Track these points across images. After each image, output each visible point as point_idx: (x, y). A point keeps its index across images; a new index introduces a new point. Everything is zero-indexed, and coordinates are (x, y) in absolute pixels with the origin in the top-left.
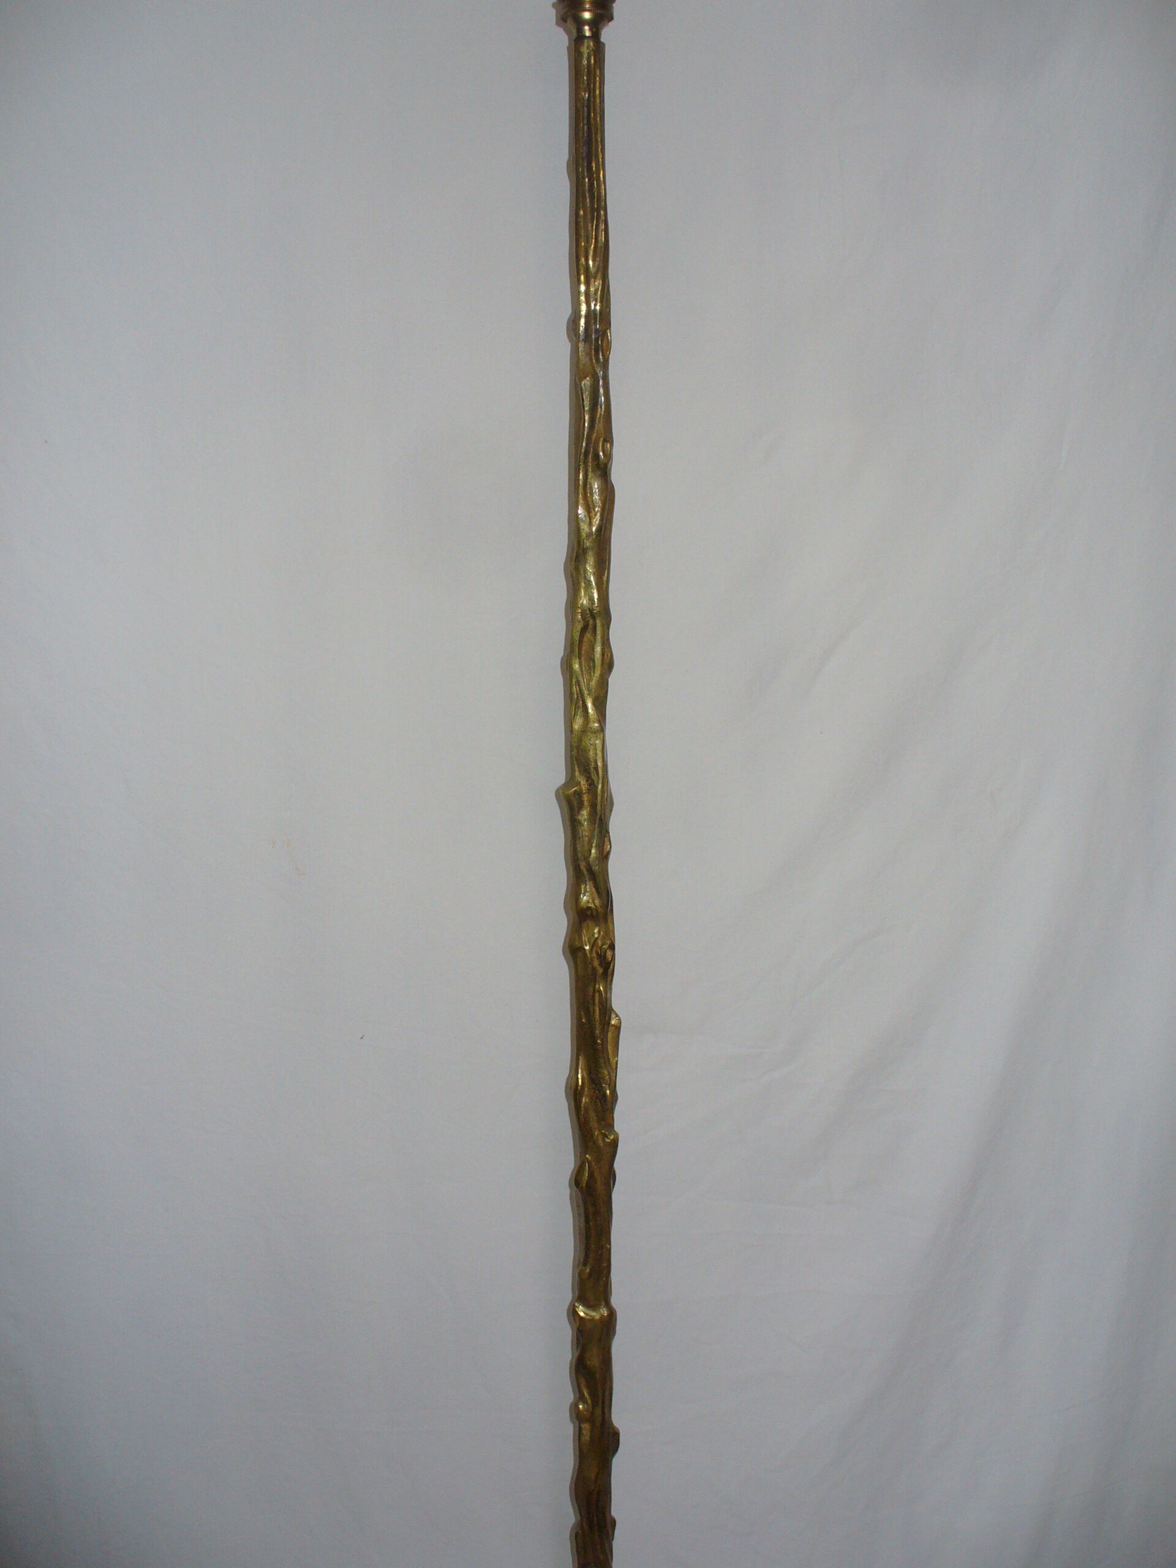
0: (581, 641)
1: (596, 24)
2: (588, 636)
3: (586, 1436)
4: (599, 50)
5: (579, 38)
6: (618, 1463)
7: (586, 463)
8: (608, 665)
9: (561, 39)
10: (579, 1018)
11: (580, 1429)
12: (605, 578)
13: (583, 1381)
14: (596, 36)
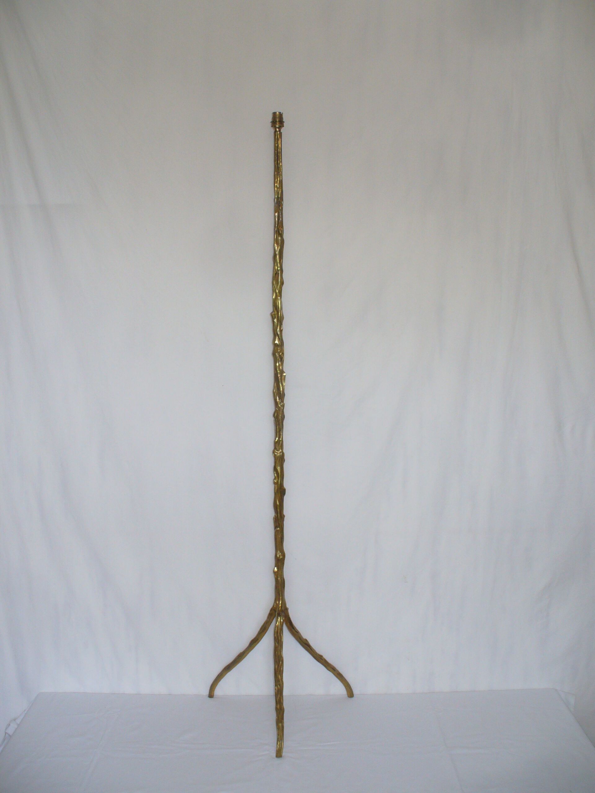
0: (275, 276)
1: (280, 128)
2: (277, 275)
3: (276, 489)
4: (281, 134)
5: (276, 131)
6: (285, 498)
7: (276, 233)
8: (282, 283)
9: (272, 130)
10: (275, 372)
11: (275, 487)
12: (281, 262)
13: (275, 473)
14: (280, 131)
